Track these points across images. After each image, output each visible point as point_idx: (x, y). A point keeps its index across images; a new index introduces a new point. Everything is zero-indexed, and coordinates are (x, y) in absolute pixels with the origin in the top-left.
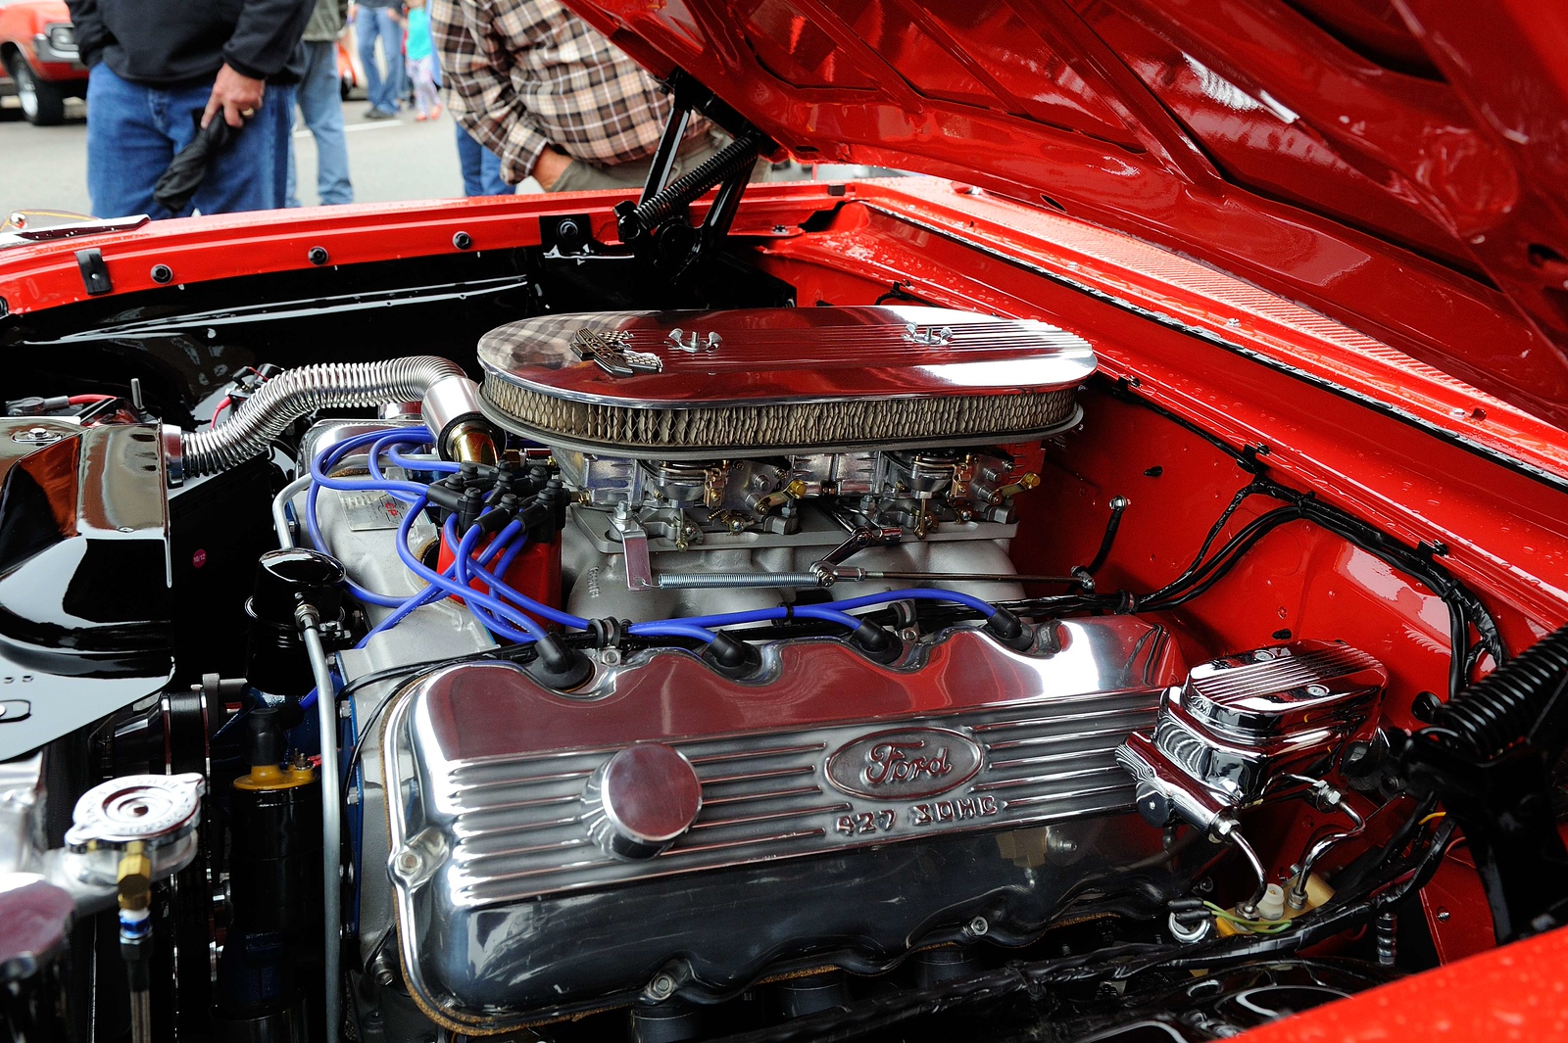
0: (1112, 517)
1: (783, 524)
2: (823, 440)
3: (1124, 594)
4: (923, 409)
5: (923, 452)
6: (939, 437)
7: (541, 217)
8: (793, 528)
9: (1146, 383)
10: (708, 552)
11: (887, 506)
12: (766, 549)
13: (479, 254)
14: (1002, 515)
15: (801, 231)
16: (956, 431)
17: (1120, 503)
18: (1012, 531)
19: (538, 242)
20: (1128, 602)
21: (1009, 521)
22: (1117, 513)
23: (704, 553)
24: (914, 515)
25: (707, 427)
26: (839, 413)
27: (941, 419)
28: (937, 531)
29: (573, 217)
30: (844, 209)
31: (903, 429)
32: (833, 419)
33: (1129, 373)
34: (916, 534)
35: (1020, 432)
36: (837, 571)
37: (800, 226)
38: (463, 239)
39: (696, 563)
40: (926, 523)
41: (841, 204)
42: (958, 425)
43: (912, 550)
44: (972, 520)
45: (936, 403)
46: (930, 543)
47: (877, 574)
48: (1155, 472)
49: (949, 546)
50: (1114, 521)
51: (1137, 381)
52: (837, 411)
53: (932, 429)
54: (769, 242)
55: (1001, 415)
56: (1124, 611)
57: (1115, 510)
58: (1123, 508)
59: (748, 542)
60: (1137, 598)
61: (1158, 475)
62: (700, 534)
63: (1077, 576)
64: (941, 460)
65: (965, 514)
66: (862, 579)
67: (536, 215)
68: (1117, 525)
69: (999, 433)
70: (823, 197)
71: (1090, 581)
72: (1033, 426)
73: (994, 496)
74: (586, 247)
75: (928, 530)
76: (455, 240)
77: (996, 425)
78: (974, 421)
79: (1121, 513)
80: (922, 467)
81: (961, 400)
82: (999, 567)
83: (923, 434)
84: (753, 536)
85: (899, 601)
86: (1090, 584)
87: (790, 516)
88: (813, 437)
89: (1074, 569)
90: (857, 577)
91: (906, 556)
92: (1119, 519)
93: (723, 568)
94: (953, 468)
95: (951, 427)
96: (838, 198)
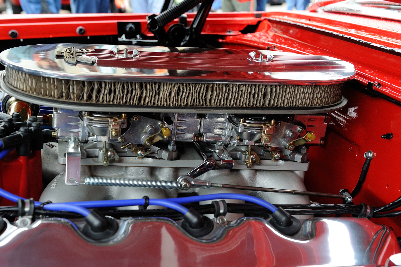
0: (365, 163)
1: (167, 154)
2: (181, 105)
3: (364, 206)
4: (242, 91)
5: (245, 117)
6: (252, 108)
7: (118, 23)
8: (174, 157)
9: (385, 86)
10: (127, 167)
11: (231, 149)
12: (161, 168)
13: (89, 38)
14: (298, 157)
15: (240, 33)
16: (263, 105)
17: (370, 155)
18: (305, 167)
19: (116, 33)
20: (366, 211)
21: (303, 161)
22: (368, 161)
23: (124, 168)
24: (246, 154)
25: (110, 93)
26: (190, 90)
27: (254, 98)
28: (259, 164)
29: (133, 23)
30: (261, 24)
31: (230, 102)
32: (186, 93)
33: (375, 80)
34: (246, 165)
35: (303, 108)
36: (194, 182)
37: (240, 31)
38: (81, 30)
39: (120, 174)
40: (252, 159)
41: (259, 22)
42: (264, 102)
43: (246, 174)
44: (281, 159)
45: (249, 88)
46: (256, 171)
47: (219, 185)
48: (388, 136)
49: (268, 173)
50: (366, 165)
51: (379, 84)
52: (188, 88)
53: (248, 102)
54: (223, 37)
55: (291, 97)
56: (364, 215)
57: (367, 159)
58: (371, 158)
59: (147, 163)
60: (373, 209)
61: (390, 138)
62: (117, 157)
63: (342, 194)
64: (256, 122)
65: (276, 155)
66: (208, 187)
67: (116, 21)
68: (368, 168)
69: (291, 108)
70: (251, 18)
71: (350, 198)
72: (311, 105)
73: (290, 145)
74: (138, 36)
75: (254, 163)
76: (78, 30)
77: (288, 103)
78: (274, 100)
79: (370, 161)
80: (245, 126)
81: (266, 87)
82: (297, 187)
83: (243, 105)
84: (150, 160)
85: (218, 200)
86: (349, 199)
87: (172, 150)
88: (174, 103)
89: (341, 190)
90: (206, 186)
91: (242, 178)
92: (369, 164)
93: (133, 177)
94: (262, 127)
95: (260, 103)
96: (258, 19)
